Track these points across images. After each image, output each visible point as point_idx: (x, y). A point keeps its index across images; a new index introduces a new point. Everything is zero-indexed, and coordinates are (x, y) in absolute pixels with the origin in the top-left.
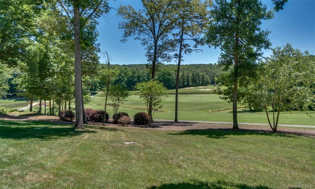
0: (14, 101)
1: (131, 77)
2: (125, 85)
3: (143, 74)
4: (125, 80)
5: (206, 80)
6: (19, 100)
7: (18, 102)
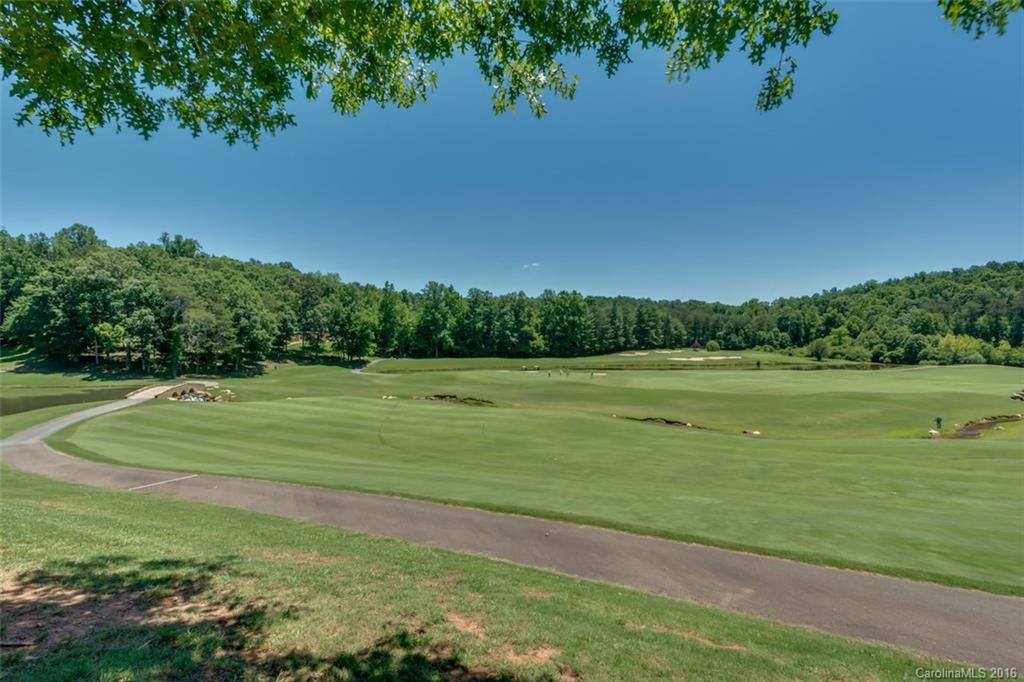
0: (84, 379)
1: (468, 318)
2: (449, 339)
3: (503, 308)
4: (448, 326)
5: (675, 332)
6: (104, 378)
7: (98, 384)
